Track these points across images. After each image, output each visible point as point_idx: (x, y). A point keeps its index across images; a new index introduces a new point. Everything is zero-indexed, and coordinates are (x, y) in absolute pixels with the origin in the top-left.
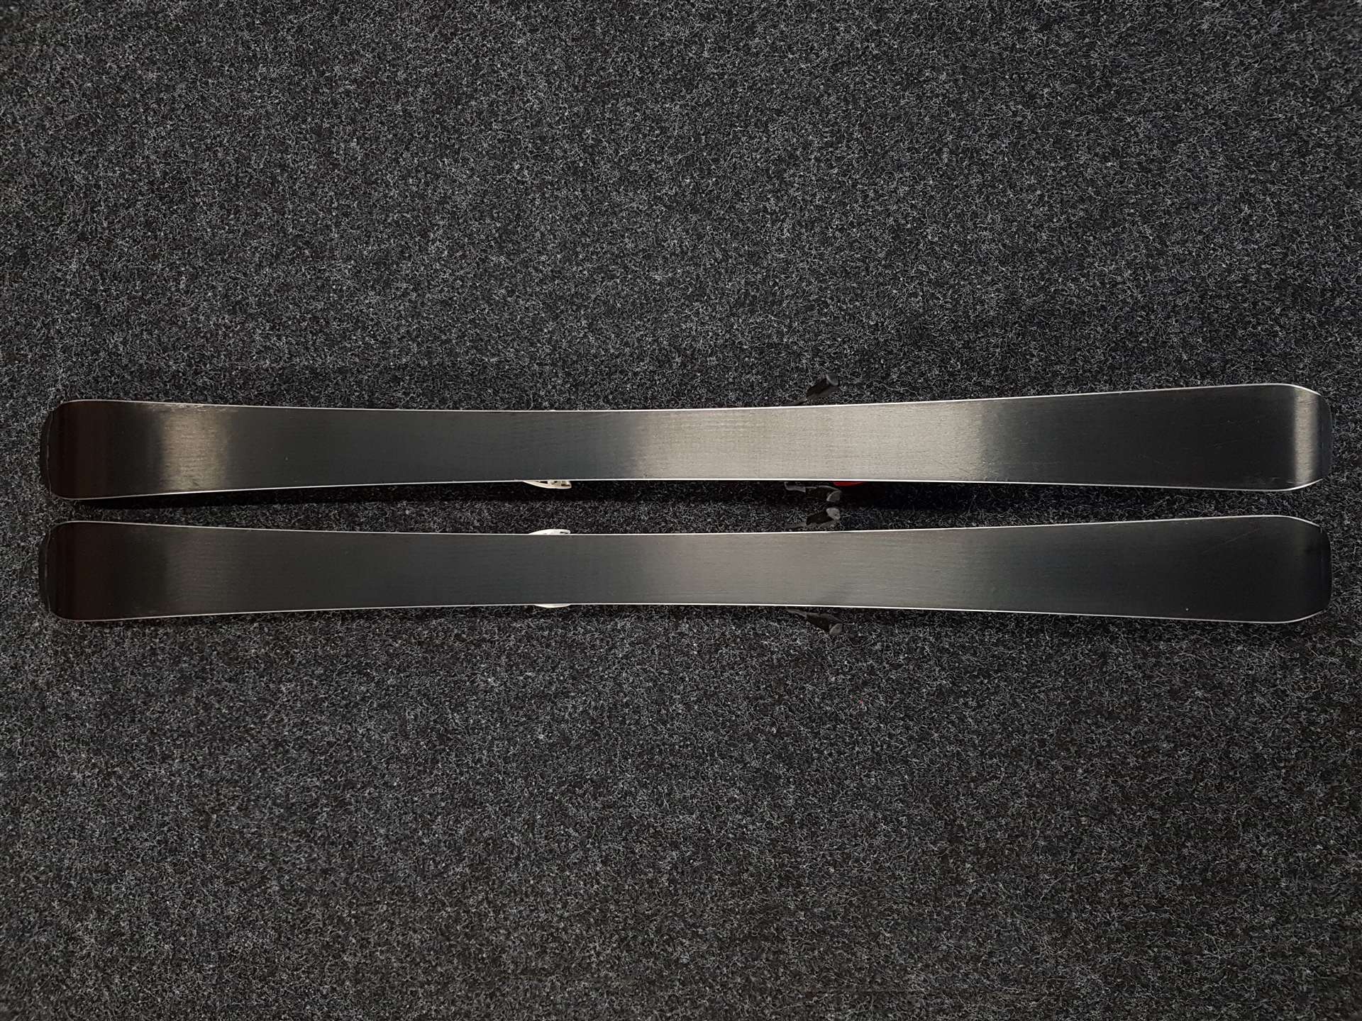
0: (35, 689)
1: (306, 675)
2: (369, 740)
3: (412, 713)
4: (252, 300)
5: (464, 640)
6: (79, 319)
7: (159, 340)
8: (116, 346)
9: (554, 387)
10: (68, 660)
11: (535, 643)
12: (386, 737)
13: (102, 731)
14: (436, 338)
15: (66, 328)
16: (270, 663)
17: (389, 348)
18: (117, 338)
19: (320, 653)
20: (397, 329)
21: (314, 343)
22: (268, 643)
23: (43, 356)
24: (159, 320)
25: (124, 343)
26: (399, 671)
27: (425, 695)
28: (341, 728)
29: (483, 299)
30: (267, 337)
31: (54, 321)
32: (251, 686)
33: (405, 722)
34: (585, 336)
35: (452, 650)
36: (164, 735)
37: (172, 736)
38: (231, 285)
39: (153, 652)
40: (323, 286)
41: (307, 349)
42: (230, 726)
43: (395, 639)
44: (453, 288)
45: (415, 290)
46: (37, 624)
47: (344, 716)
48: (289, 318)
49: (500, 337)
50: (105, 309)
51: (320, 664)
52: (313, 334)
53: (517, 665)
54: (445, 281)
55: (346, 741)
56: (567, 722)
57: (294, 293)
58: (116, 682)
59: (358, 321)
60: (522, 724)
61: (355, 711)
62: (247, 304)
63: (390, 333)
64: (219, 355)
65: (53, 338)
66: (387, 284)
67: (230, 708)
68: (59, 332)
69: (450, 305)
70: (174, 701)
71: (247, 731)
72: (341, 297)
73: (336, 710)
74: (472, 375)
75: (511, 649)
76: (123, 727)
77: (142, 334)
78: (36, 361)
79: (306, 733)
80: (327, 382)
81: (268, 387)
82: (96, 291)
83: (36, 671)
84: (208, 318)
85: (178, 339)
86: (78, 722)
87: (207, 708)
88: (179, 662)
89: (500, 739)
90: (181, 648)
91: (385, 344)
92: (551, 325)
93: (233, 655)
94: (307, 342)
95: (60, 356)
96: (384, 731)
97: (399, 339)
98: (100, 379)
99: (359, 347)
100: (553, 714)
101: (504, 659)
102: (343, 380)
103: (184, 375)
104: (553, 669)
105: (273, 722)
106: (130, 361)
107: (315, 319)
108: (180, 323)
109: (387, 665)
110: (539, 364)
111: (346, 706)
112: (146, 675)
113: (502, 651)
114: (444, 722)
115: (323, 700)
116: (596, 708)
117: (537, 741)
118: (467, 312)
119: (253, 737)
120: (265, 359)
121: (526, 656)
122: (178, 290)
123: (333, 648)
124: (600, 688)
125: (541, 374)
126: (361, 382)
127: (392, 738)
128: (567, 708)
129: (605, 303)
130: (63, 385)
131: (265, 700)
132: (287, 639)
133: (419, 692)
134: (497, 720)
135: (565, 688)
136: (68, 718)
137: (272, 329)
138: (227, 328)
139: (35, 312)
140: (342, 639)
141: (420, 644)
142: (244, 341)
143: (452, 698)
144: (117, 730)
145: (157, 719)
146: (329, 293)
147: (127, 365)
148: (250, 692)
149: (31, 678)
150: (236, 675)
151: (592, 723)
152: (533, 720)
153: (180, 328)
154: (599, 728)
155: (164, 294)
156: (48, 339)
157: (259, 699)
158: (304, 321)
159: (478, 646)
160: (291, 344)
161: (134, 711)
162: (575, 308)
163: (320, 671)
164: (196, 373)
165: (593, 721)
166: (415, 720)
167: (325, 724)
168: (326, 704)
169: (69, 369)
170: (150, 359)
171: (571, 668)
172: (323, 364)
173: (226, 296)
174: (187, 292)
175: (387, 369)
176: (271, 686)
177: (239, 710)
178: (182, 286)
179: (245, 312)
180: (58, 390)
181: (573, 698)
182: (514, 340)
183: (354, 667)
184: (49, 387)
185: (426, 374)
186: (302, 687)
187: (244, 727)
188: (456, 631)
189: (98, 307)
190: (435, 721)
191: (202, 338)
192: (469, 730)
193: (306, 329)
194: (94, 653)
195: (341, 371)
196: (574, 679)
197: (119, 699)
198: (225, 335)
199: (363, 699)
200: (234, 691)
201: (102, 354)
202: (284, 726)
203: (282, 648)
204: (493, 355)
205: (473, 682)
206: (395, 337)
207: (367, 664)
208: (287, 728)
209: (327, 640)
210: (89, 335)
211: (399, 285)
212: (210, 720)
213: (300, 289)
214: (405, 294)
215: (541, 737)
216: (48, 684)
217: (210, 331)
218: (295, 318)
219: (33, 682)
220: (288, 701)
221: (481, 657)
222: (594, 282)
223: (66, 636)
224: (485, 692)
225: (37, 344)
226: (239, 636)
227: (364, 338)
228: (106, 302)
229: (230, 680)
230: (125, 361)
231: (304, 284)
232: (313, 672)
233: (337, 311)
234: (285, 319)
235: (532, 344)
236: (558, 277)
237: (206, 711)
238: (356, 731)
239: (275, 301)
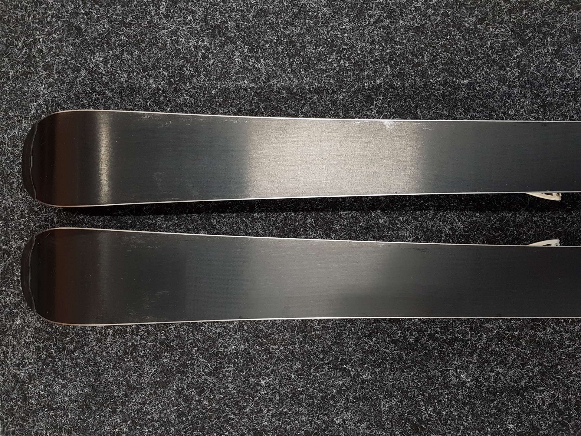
0: (17, 381)
1: (285, 369)
2: (346, 429)
3: (387, 405)
4: (231, 24)
5: (437, 339)
6: (60, 40)
7: (139, 59)
8: (96, 65)
9: (522, 107)
10: (50, 355)
11: (506, 342)
12: (362, 427)
13: (84, 421)
14: (409, 62)
15: (47, 48)
16: (249, 358)
17: (363, 70)
18: (98, 58)
19: (298, 350)
20: (371, 52)
21: (291, 64)
22: (247, 340)
23: (24, 74)
24: (139, 42)
25: (105, 62)
26: (374, 366)
27: (398, 389)
28: (318, 419)
29: (454, 26)
30: (245, 59)
31: (36, 41)
32: (230, 380)
33: (380, 413)
34: (552, 61)
35: (425, 348)
36: (146, 425)
37: (153, 425)
38: (210, 11)
39: (134, 348)
40: (299, 13)
41: (284, 71)
42: (210, 417)
43: (370, 336)
44: (425, 16)
45: (388, 17)
46: (19, 322)
47: (321, 408)
48: (267, 42)
49: (471, 60)
50: (85, 31)
51: (298, 360)
52: (290, 57)
53: (488, 361)
54: (416, 9)
55: (324, 430)
56: (536, 413)
57: (272, 18)
58: (98, 375)
59: (333, 45)
60: (491, 416)
61: (331, 402)
62: (227, 28)
63: (364, 56)
64: (199, 75)
65: (34, 57)
66: (361, 12)
67: (210, 400)
68: (41, 51)
69: (422, 32)
70: (155, 393)
71: (227, 421)
72: (316, 24)
73: (313, 402)
74: (443, 95)
75: (483, 347)
76: (105, 416)
77: (122, 54)
78: (17, 78)
79: (284, 423)
80: (303, 102)
81: (247, 106)
82: (77, 14)
83: (18, 365)
84: (188, 41)
85: (158, 60)
86: (59, 412)
87: (187, 400)
88: (160, 357)
89: (473, 429)
90: (162, 344)
91: (360, 66)
92: (519, 51)
93: (212, 351)
94: (284, 64)
95: (41, 72)
96: (360, 421)
97: (372, 62)
98: (81, 95)
99: (335, 69)
100: (522, 406)
101: (475, 357)
102: (318, 99)
103: (163, 92)
104: (523, 366)
105: (252, 412)
106: (111, 79)
107: (291, 43)
108: (160, 45)
109: (363, 362)
110: (509, 86)
111: (323, 398)
112: (126, 370)
113: (474, 348)
114: (419, 414)
115: (301, 393)
116: (564, 402)
117: (507, 430)
118: (438, 38)
119: (232, 426)
120: (243, 79)
121: (497, 354)
122: (157, 14)
123: (310, 345)
124: (568, 383)
125: (510, 95)
126: (336, 100)
127: (367, 428)
128: (536, 401)
129: (570, 31)
130: (45, 101)
131: (243, 392)
132: (266, 336)
133: (393, 386)
134: (468, 412)
135: (533, 382)
136: (50, 408)
137: (250, 51)
138: (207, 49)
139: (16, 32)
140: (318, 337)
141: (394, 342)
142: (222, 62)
143: (425, 391)
144: (99, 420)
145: (139, 411)
146: (305, 19)
147: (107, 83)
148: (230, 385)
149: (13, 371)
150: (216, 369)
151: (560, 415)
152: (502, 412)
153: (160, 49)
154: (566, 419)
155: (144, 18)
156: (30, 58)
157: (238, 392)
158: (281, 44)
159: (451, 344)
160: (269, 65)
161: (115, 403)
162: (541, 36)
163: (298, 366)
164: (176, 91)
165: (561, 413)
166: (390, 411)
167: (303, 414)
168: (304, 396)
169: (51, 85)
170: (131, 78)
171: (540, 365)
172: (300, 84)
173: (205, 20)
174: (166, 16)
175: (361, 89)
176: (251, 380)
177: (218, 401)
178: (162, 10)
179: (224, 34)
180: (40, 105)
181: (543, 392)
182: (483, 64)
183: (330, 362)
184: (30, 102)
185: (398, 95)
186: (281, 381)
187: (224, 417)
188: (429, 331)
189: (79, 29)
190: (409, 413)
191: (181, 58)
192: (441, 421)
193: (283, 52)
194: (75, 349)
195: (316, 91)
196: (542, 374)
197: (100, 391)
198: (204, 57)
199: (339, 392)
200: (214, 384)
201: (83, 72)
202: (263, 417)
203: (261, 345)
204: (464, 77)
205: (445, 378)
206: (369, 60)
207: (342, 359)
208: (266, 419)
209: (305, 337)
210: (70, 55)
211: (373, 12)
212: (190, 410)
213: (277, 14)
214: (379, 20)
215: (511, 427)
216: (31, 377)
217: (190, 52)
218: (272, 41)
219: (15, 375)
220: (267, 393)
221: (454, 354)
222: (560, 12)
223: (48, 333)
224: (458, 386)
225: (19, 62)
226: (219, 334)
227: (338, 62)
228: (87, 24)
229: (210, 374)
230: (105, 79)
231: (281, 11)
232: (291, 366)
233: (313, 36)
234: (262, 43)
235: (501, 68)
236: (526, 8)
237: (186, 403)
238: (333, 422)
239: (253, 26)
